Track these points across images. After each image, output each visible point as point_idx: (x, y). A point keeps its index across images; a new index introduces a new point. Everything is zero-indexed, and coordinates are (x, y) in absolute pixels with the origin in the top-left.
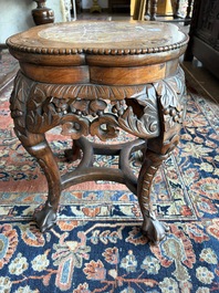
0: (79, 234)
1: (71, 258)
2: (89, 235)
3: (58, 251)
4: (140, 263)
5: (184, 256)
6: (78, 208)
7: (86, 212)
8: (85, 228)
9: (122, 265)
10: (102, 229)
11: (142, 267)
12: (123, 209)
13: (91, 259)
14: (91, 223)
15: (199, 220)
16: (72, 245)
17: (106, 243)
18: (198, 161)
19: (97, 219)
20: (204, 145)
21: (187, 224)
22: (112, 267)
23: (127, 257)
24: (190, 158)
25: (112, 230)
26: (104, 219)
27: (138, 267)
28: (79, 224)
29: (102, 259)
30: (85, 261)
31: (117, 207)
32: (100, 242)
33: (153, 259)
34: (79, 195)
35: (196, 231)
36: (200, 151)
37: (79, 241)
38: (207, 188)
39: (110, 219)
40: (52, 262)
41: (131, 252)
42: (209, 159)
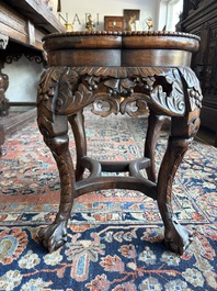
0: (92, 234)
1: (86, 254)
2: (103, 235)
3: (72, 248)
4: (159, 257)
5: (203, 250)
6: (89, 215)
7: (97, 217)
8: (98, 230)
9: (141, 259)
10: (115, 231)
11: (162, 260)
12: (134, 215)
13: (106, 254)
14: (103, 227)
15: (211, 223)
16: (86, 243)
17: (121, 241)
18: (200, 181)
19: (109, 223)
20: (203, 171)
21: (200, 226)
22: (130, 261)
23: (145, 252)
24: (193, 179)
25: (126, 231)
26: (117, 223)
27: (158, 260)
28: (91, 227)
29: (119, 254)
30: (100, 256)
31: (128, 214)
32: (114, 240)
33: (171, 253)
34: (90, 205)
35: (210, 232)
36: (200, 175)
37: (93, 240)
38: (213, 199)
39: (122, 222)
40: (65, 257)
41: (148, 248)
42: (211, 180)
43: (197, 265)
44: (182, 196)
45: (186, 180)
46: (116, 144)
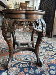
0: (16, 65)
1: (14, 72)
2: (19, 65)
3: (10, 70)
5: (46, 68)
6: (15, 59)
7: (18, 60)
8: (18, 64)
9: (30, 72)
10: (23, 64)
11: (35, 72)
12: (28, 59)
13: (20, 72)
14: (19, 63)
15: (48, 60)
16: (14, 68)
17: (24, 67)
18: (45, 48)
19: (21, 61)
20: (46, 45)
21: (45, 61)
22: (27, 73)
23: (31, 70)
24: (43, 47)
25: (26, 64)
26: (23, 61)
28: (16, 63)
29: (24, 71)
30: (18, 72)
31: (26, 58)
32: (22, 67)
33: (38, 70)
34: (16, 56)
35: (48, 62)
36: (45, 46)
37: (16, 67)
38: (48, 53)
39: (25, 61)
40: (8, 73)
41: (32, 69)
42: (48, 47)
43: (45, 73)
44: (41, 52)
45: (42, 47)
46: (24, 37)
